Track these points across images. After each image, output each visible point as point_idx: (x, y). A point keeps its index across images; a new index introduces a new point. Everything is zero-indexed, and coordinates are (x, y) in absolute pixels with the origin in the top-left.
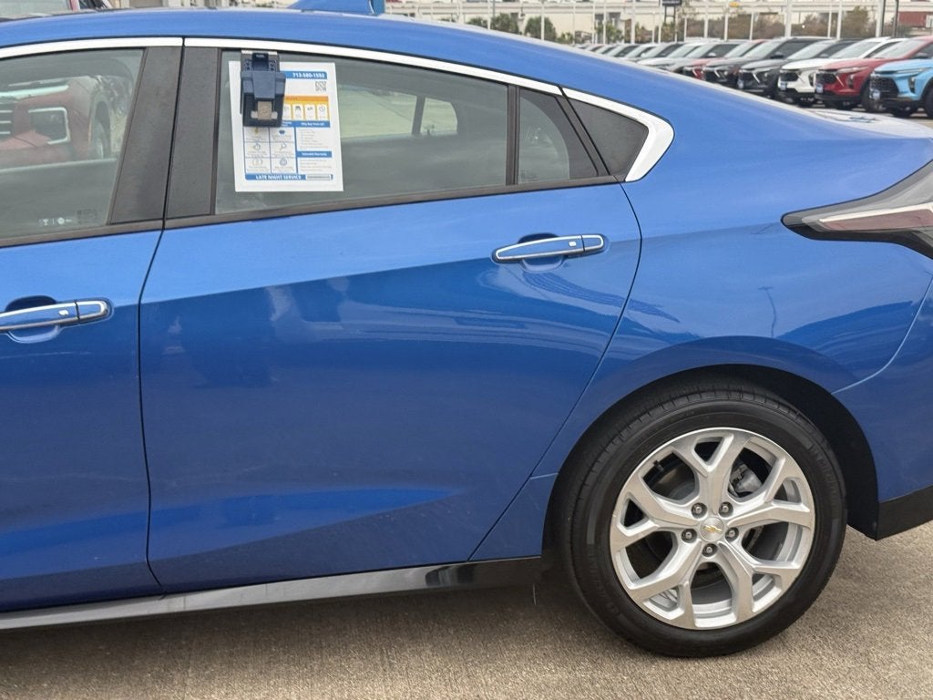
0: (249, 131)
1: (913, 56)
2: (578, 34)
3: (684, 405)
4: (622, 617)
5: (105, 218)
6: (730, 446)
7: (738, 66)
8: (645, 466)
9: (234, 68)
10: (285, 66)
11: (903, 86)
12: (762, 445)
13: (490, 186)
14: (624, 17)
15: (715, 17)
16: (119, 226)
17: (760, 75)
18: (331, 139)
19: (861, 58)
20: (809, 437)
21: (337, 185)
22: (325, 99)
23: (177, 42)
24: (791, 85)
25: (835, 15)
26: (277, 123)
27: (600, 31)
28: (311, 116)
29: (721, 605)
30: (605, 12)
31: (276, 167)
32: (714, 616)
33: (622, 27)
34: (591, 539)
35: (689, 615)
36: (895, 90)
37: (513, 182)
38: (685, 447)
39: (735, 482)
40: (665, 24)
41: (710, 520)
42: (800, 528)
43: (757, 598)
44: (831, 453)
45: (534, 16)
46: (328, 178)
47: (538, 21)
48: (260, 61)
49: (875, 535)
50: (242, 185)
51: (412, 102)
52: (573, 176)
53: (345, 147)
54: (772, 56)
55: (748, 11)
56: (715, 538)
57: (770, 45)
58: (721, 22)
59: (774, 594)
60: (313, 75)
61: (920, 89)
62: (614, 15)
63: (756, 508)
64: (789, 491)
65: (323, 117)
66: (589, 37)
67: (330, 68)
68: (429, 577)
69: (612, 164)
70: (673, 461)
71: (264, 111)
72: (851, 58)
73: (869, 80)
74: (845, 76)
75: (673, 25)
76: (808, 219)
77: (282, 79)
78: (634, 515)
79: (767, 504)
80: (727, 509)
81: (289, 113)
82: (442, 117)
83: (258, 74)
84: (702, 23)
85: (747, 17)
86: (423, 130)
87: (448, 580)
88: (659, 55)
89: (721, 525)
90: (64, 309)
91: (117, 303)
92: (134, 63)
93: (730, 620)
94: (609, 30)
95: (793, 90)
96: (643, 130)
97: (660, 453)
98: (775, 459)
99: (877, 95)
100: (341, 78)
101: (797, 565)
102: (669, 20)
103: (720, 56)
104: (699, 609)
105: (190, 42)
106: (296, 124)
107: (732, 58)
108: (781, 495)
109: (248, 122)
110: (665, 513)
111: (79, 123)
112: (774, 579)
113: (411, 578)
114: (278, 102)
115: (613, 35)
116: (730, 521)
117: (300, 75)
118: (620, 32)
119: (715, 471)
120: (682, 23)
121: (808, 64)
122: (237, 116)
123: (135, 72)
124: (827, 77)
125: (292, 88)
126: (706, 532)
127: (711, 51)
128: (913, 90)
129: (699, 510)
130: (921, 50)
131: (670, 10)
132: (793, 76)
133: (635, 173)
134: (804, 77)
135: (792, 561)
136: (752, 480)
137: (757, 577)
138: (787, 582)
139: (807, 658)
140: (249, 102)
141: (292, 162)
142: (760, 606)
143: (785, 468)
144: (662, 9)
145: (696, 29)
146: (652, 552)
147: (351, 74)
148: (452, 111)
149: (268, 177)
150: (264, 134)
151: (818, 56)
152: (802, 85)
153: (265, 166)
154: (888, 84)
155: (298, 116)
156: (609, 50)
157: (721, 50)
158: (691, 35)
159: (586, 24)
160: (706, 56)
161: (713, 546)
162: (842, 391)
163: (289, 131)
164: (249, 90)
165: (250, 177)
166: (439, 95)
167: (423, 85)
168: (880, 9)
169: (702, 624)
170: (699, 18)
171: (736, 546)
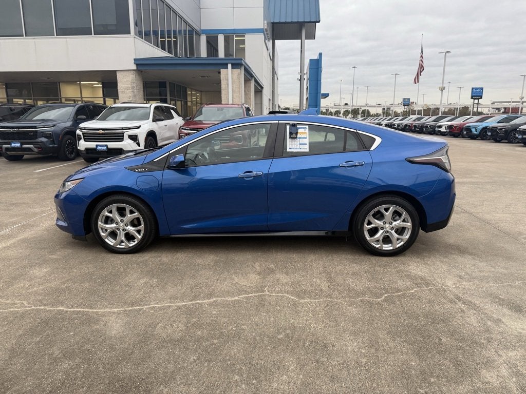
0: (290, 140)
1: (477, 121)
2: (377, 114)
3: (381, 199)
4: (366, 246)
5: (262, 156)
6: (392, 209)
7: (424, 124)
8: (372, 213)
9: (288, 127)
10: (298, 126)
11: (473, 130)
12: (400, 209)
13: (340, 151)
14: (391, 109)
15: (420, 109)
16: (265, 158)
17: (430, 126)
18: (307, 141)
19: (461, 122)
20: (411, 207)
21: (307, 150)
22: (306, 133)
23: (277, 122)
24: (439, 129)
25: (457, 108)
26: (296, 138)
27: (384, 113)
28: (303, 136)
29: (390, 245)
30: (385, 107)
31: (295, 147)
32: (387, 247)
33: (391, 112)
34: (359, 228)
35: (382, 246)
36: (471, 131)
37: (345, 150)
38: (382, 208)
39: (394, 218)
40: (404, 111)
41: (387, 225)
42: (408, 229)
43: (398, 244)
44: (416, 212)
45: (364, 109)
46: (306, 149)
47: (365, 110)
48: (293, 125)
49: (427, 232)
50: (288, 150)
51: (325, 134)
52: (358, 149)
53: (310, 143)
54: (434, 121)
55: (430, 107)
56: (388, 229)
57: (434, 118)
58: (421, 110)
59: (402, 243)
60: (304, 128)
61: (478, 131)
62: (389, 109)
63: (398, 223)
64: (406, 220)
65: (305, 137)
66: (380, 115)
67: (307, 127)
68: (326, 233)
69: (367, 147)
70: (379, 212)
71: (294, 135)
72: (458, 122)
73: (463, 128)
74: (456, 127)
75: (406, 111)
76: (411, 159)
77: (298, 129)
78: (369, 223)
79: (400, 222)
80: (391, 223)
81: (299, 136)
82: (331, 137)
83: (293, 128)
84: (416, 111)
85: (429, 109)
86: (327, 140)
87: (330, 234)
88: (400, 121)
89: (389, 227)
90: (254, 174)
91: (264, 173)
92: (269, 126)
93: (391, 248)
94: (387, 113)
95: (440, 131)
96: (375, 139)
97: (376, 209)
98: (403, 213)
99: (465, 133)
100: (310, 129)
101: (407, 237)
102: (405, 110)
103: (419, 121)
104: (384, 245)
105: (280, 122)
106: (300, 138)
107: (422, 121)
108: (404, 221)
109: (290, 137)
110: (376, 223)
111: (245, 139)
112: (402, 240)
113: (322, 233)
114: (297, 134)
115: (388, 114)
116: (392, 226)
117: (301, 128)
118: (390, 113)
119: (388, 214)
120: (409, 111)
121: (445, 123)
122: (288, 136)
123: (269, 128)
124: (450, 127)
125: (300, 131)
126: (386, 228)
127: (416, 119)
128: (476, 131)
129: (385, 223)
130: (480, 120)
131: (406, 107)
132: (440, 127)
133: (372, 148)
134: (444, 127)
135: (407, 236)
136: (398, 217)
137: (398, 239)
138: (405, 241)
139: (410, 258)
140: (291, 134)
141: (298, 146)
142: (398, 246)
143: (404, 214)
144: (403, 107)
145: (414, 113)
146: (373, 232)
147: (312, 128)
148: (334, 136)
149: (293, 149)
150: (293, 140)
151: (448, 121)
152: (443, 130)
153: (293, 147)
154: (469, 129)
155: (300, 136)
156: (385, 119)
157: (419, 119)
158: (412, 114)
159: (380, 111)
160: (414, 121)
161: (388, 232)
162: (418, 198)
163: (298, 139)
164: (291, 131)
165: (290, 149)
166: (331, 132)
167: (327, 130)
168: (472, 107)
169: (384, 249)
170: (415, 109)
171: (393, 232)
